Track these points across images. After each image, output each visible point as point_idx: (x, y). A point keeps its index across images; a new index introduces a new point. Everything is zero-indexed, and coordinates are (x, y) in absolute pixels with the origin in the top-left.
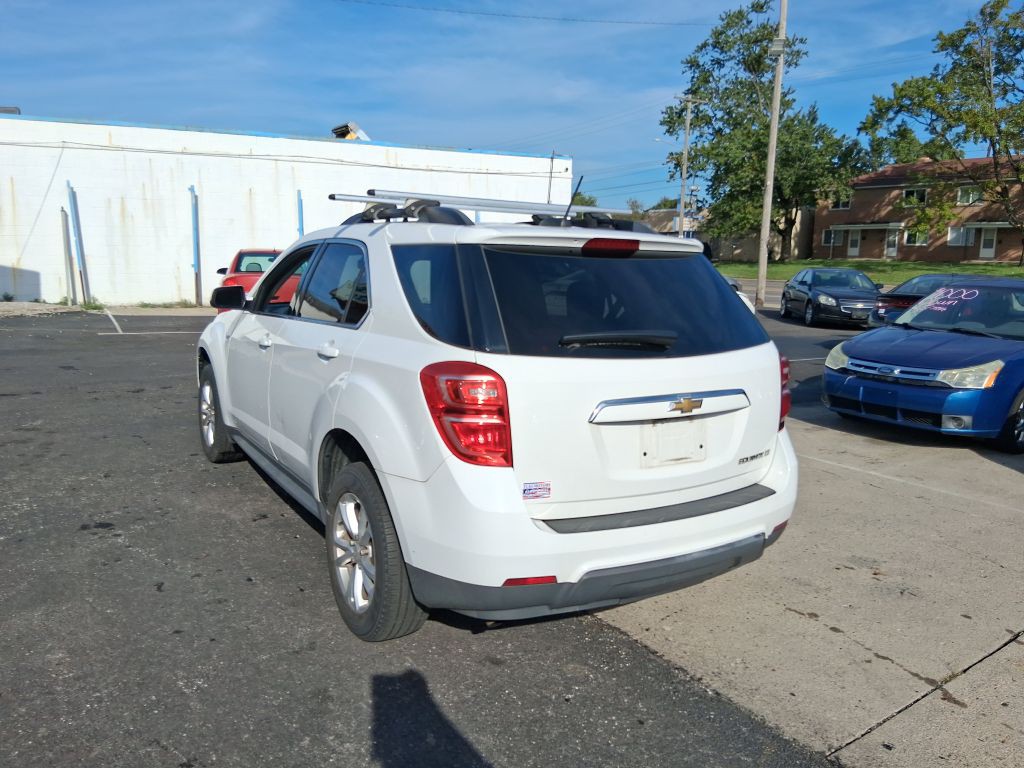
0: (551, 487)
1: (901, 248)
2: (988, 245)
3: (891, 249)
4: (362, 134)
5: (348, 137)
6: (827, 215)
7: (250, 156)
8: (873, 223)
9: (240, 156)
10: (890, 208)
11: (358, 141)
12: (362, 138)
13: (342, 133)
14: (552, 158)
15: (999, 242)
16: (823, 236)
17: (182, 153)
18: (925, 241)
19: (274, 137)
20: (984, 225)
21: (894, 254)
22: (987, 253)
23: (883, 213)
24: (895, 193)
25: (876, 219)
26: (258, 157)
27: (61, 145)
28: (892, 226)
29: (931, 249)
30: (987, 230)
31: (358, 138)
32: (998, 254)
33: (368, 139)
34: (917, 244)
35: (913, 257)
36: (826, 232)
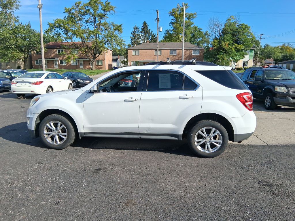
1: (59, 66)
2: (81, 65)
3: (56, 66)
6: (36, 56)
8: (50, 58)
10: (54, 54)
15: (84, 64)
16: (35, 62)
18: (65, 64)
20: (80, 60)
21: (58, 67)
22: (81, 67)
23: (52, 56)
24: (55, 50)
25: (51, 57)
28: (56, 59)
29: (67, 66)
30: (81, 61)
32: (84, 67)
34: (63, 65)
35: (63, 68)
36: (36, 61)
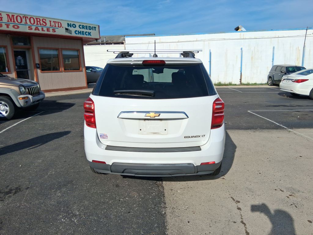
0: (108, 136)
4: (243, 29)
5: (239, 31)
7: (197, 41)
9: (193, 41)
11: (242, 31)
12: (243, 30)
13: (237, 29)
14: (307, 30)
17: (178, 42)
19: (204, 34)
26: (199, 41)
27: (148, 43)
31: (242, 30)
33: (245, 30)
